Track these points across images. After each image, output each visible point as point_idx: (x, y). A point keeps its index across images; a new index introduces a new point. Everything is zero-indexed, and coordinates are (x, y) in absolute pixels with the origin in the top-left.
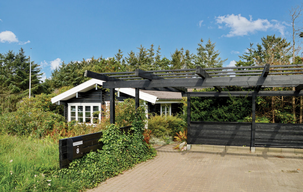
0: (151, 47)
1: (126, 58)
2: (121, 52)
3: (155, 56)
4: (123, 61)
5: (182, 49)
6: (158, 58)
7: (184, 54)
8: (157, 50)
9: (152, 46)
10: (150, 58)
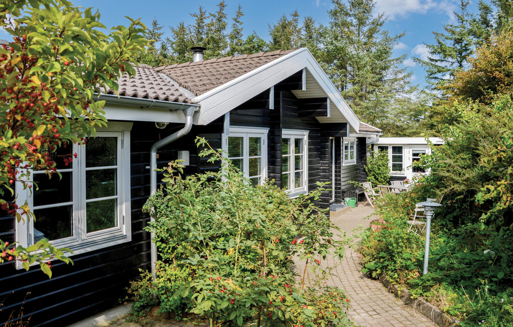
0: (218, 9)
1: (168, 39)
2: (158, 26)
3: (228, 31)
4: (164, 47)
5: (296, 15)
6: (236, 34)
7: (301, 25)
8: (235, 17)
9: (222, 5)
10: (216, 36)
